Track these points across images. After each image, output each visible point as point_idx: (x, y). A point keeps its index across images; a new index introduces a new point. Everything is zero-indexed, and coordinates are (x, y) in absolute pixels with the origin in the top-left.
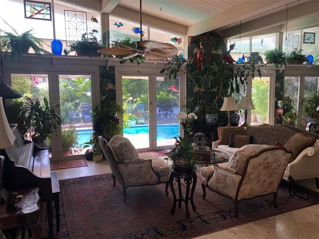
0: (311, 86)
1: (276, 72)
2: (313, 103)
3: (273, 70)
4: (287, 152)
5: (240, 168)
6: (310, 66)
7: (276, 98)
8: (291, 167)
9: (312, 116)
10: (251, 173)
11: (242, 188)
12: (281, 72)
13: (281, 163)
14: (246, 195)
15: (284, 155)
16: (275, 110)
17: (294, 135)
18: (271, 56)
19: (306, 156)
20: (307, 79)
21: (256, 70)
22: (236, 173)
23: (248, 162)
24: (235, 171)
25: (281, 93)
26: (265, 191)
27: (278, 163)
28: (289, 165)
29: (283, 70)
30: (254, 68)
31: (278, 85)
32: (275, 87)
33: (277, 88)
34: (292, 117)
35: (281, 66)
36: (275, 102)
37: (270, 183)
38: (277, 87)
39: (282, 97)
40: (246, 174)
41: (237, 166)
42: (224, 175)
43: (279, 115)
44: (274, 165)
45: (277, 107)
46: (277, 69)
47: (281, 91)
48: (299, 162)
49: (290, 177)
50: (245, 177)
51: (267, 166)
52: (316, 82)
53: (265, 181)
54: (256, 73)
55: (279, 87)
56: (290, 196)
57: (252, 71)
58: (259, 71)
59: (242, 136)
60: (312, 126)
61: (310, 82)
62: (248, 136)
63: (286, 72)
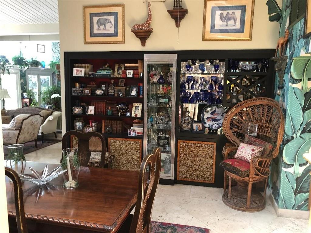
0: (45, 82)
1: (20, 72)
2: (48, 94)
3: (18, 69)
4: (41, 116)
5: (17, 127)
6: (43, 69)
7: (22, 91)
8: (42, 127)
9: (48, 103)
10: (24, 128)
11: (20, 137)
12: (23, 71)
13: (39, 122)
14: (22, 141)
15: (40, 118)
16: (22, 100)
17: (41, 111)
18: (15, 59)
19: (49, 121)
20: (42, 77)
21: (6, 70)
22: (15, 130)
23: (23, 122)
24: (15, 129)
25: (25, 87)
26: (31, 139)
27: (37, 122)
28: (41, 126)
29: (25, 71)
30: (4, 68)
31: (22, 81)
32: (20, 82)
33: (22, 84)
34: (35, 104)
35: (24, 67)
36: (21, 94)
37: (34, 134)
38: (22, 82)
39: (26, 90)
40: (22, 129)
41: (15, 126)
42: (7, 133)
43: (25, 103)
44: (36, 123)
45: (23, 98)
46: (21, 69)
47: (25, 86)
48: (46, 124)
49: (42, 133)
50: (22, 130)
51: (32, 124)
52: (48, 79)
53: (31, 132)
54: (6, 71)
55: (24, 83)
56: (43, 143)
57: (3, 70)
58: (8, 70)
59: (5, 116)
60: (50, 108)
61: (43, 79)
62: (10, 116)
63: (27, 72)
